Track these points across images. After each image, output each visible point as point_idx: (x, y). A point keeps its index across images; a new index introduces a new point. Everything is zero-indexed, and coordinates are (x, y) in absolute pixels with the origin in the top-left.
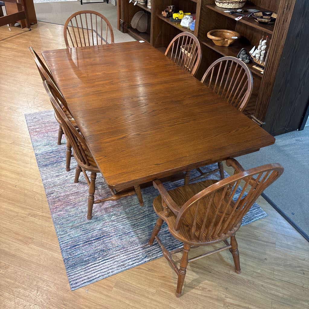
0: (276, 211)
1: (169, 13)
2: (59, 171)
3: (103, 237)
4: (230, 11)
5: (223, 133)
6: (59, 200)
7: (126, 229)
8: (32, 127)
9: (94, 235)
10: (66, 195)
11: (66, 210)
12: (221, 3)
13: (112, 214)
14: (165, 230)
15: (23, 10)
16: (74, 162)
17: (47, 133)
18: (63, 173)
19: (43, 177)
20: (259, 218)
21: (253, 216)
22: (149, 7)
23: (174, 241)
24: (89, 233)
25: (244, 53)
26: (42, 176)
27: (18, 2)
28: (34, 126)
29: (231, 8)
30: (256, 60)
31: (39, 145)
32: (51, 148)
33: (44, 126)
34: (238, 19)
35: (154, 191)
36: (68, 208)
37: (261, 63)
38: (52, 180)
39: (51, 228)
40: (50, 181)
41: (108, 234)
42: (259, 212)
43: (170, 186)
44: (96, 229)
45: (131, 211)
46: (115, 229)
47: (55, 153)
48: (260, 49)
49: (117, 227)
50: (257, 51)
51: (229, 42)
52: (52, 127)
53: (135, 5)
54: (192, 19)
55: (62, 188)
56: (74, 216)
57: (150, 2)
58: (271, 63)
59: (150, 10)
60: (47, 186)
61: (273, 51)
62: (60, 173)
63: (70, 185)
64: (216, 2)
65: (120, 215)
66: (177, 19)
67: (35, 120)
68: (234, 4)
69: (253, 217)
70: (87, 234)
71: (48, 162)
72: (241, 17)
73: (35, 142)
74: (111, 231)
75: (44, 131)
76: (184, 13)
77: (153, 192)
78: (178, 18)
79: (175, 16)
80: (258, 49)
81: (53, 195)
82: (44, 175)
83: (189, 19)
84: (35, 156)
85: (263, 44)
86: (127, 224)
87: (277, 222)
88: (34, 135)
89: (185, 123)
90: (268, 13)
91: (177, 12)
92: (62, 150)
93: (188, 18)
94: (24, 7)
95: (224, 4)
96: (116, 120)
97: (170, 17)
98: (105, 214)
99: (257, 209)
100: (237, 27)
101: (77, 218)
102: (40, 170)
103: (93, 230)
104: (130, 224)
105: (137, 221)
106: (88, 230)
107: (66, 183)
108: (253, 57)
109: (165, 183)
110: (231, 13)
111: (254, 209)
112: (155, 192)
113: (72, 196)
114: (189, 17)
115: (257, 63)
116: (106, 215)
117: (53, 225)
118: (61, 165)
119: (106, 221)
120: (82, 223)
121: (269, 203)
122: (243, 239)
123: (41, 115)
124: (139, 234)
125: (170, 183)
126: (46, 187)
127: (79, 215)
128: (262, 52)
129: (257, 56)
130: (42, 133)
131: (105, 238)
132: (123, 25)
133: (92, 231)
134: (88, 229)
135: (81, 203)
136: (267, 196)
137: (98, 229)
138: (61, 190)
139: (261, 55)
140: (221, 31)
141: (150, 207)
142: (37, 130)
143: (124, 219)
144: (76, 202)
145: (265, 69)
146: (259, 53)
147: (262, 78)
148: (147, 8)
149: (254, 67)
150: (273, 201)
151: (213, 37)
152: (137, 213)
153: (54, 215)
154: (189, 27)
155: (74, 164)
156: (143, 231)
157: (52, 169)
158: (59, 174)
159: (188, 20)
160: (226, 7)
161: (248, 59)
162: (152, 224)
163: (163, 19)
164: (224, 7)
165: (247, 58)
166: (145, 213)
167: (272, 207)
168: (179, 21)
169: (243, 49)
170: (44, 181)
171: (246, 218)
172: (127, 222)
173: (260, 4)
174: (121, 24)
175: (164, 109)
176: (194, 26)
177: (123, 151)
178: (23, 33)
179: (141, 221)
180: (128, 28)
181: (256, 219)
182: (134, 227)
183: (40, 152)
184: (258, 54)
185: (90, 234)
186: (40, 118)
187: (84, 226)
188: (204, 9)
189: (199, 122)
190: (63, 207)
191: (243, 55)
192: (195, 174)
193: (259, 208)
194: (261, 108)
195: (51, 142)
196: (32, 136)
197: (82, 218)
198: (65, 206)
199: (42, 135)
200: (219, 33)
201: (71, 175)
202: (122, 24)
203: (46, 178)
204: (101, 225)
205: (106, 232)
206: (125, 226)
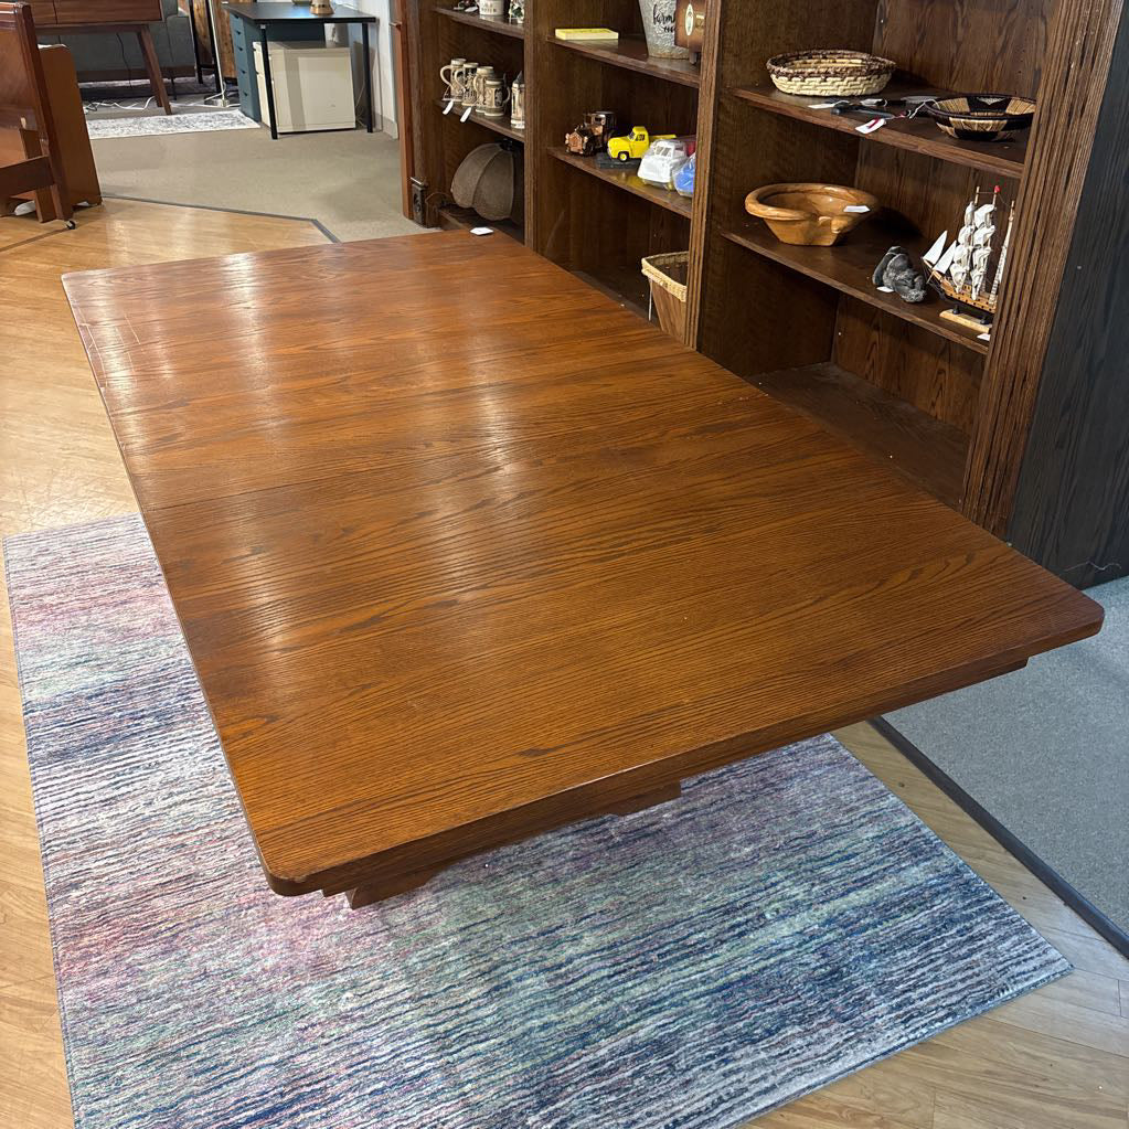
0: (1109, 946)
1: (593, 139)
2: (118, 779)
3: (292, 1102)
4: (833, 105)
5: (850, 586)
6: (104, 920)
7: (404, 1057)
8: (27, 591)
9: (253, 1092)
10: (141, 893)
11: (129, 966)
12: (794, 79)
13: (343, 980)
14: (591, 1057)
15: (45, 152)
16: (190, 734)
17: (89, 614)
18: (137, 785)
19: (43, 809)
20: (1034, 981)
21: (1005, 970)
22: (518, 123)
23: (635, 1116)
24: (226, 1083)
25: (900, 264)
26: (42, 802)
27: (24, 126)
28: (37, 583)
29: (836, 96)
30: (954, 288)
31: (44, 664)
32: (96, 677)
33: (77, 584)
34: (870, 127)
35: (540, 863)
36: (142, 954)
37: (974, 296)
38: (85, 821)
39: (50, 1062)
40: (74, 824)
41: (317, 1087)
42: (1031, 950)
43: (612, 837)
44: (261, 1063)
45: (430, 965)
46: (355, 1060)
47: (112, 697)
48: (970, 239)
49: (364, 1047)
50: (955, 252)
51: (837, 225)
52: (112, 587)
53: (463, 119)
54: (682, 153)
55: (126, 856)
56: (166, 996)
57: (520, 105)
58: (1023, 289)
59: (520, 135)
60: (53, 852)
61: (1028, 241)
62: (124, 790)
63: (163, 841)
64: (773, 76)
65: (381, 987)
66: (624, 157)
67: (41, 559)
68: (847, 78)
69: (1003, 979)
70: (220, 1091)
71: (77, 737)
72: (882, 122)
73: (30, 653)
74: (333, 1071)
75: (77, 604)
76: (650, 134)
77: (536, 868)
78: (627, 153)
79: (616, 146)
80: (958, 244)
81: (78, 893)
82: (48, 800)
83: (672, 152)
84: (22, 713)
85: (979, 219)
86: (411, 1033)
87: (1118, 1000)
88: (32, 623)
89: (665, 544)
90: (990, 101)
91: (623, 130)
92: (144, 683)
93: (667, 150)
94: (47, 143)
95: (807, 80)
96: (345, 539)
97: (596, 152)
98: (312, 984)
99: (1015, 938)
100: (863, 172)
101: (180, 1006)
102: (35, 779)
103: (249, 1068)
104: (425, 1033)
105: (458, 1015)
106: (227, 1068)
107: (144, 834)
108: (939, 277)
109: (590, 823)
110: (838, 111)
111: (1003, 939)
112: (545, 865)
113: (166, 898)
114: (672, 146)
115: (958, 300)
116: (314, 989)
117: (59, 1048)
118: (130, 751)
119: (314, 1020)
120: (199, 1032)
121: (1067, 903)
122: (966, 1097)
123: (72, 538)
124: (470, 1081)
125: (612, 820)
126: (53, 857)
127: (187, 992)
128: (977, 252)
129: (958, 272)
130: (67, 611)
131: (304, 1109)
132: (422, 197)
133: (242, 1071)
134: (227, 1063)
135: (202, 931)
136: (1055, 869)
137: (275, 1059)
138: (117, 866)
139: (972, 268)
140: (798, 191)
141: (521, 941)
142: (47, 600)
143: (396, 1004)
144: (181, 927)
145: (997, 318)
146: (964, 260)
147: (984, 357)
148: (510, 128)
149: (948, 315)
150: (1087, 894)
151: (770, 209)
152: (460, 976)
153: (69, 996)
154: (672, 183)
155: (186, 746)
156: (488, 1069)
157: (90, 769)
158: (116, 793)
159: (666, 157)
160: (817, 93)
161: (918, 285)
162: (531, 1030)
163: (571, 161)
164: (807, 93)
165: (914, 283)
166: (499, 971)
167: (1086, 925)
168: (634, 164)
169: (893, 248)
170: (45, 828)
171: (969, 982)
172: (411, 1021)
173: (951, 75)
174: (416, 196)
175: (571, 485)
176: (692, 176)
177: (364, 687)
178: (41, 237)
179: (480, 1013)
180: (442, 208)
181: (1020, 987)
182: (443, 1048)
183: (46, 696)
184: (960, 262)
185: (231, 1088)
186: (66, 552)
187: (203, 1046)
188: (730, 108)
189: (732, 537)
190: (119, 950)
191: (898, 274)
192: (725, 777)
193: (1025, 929)
194: (990, 481)
195: (99, 649)
196: (22, 627)
197: (199, 1006)
198: (126, 947)
199: (66, 621)
200: (792, 198)
201: (171, 795)
202: (419, 194)
203: (58, 815)
204: (288, 1038)
205: (311, 1074)
206: (400, 1043)
